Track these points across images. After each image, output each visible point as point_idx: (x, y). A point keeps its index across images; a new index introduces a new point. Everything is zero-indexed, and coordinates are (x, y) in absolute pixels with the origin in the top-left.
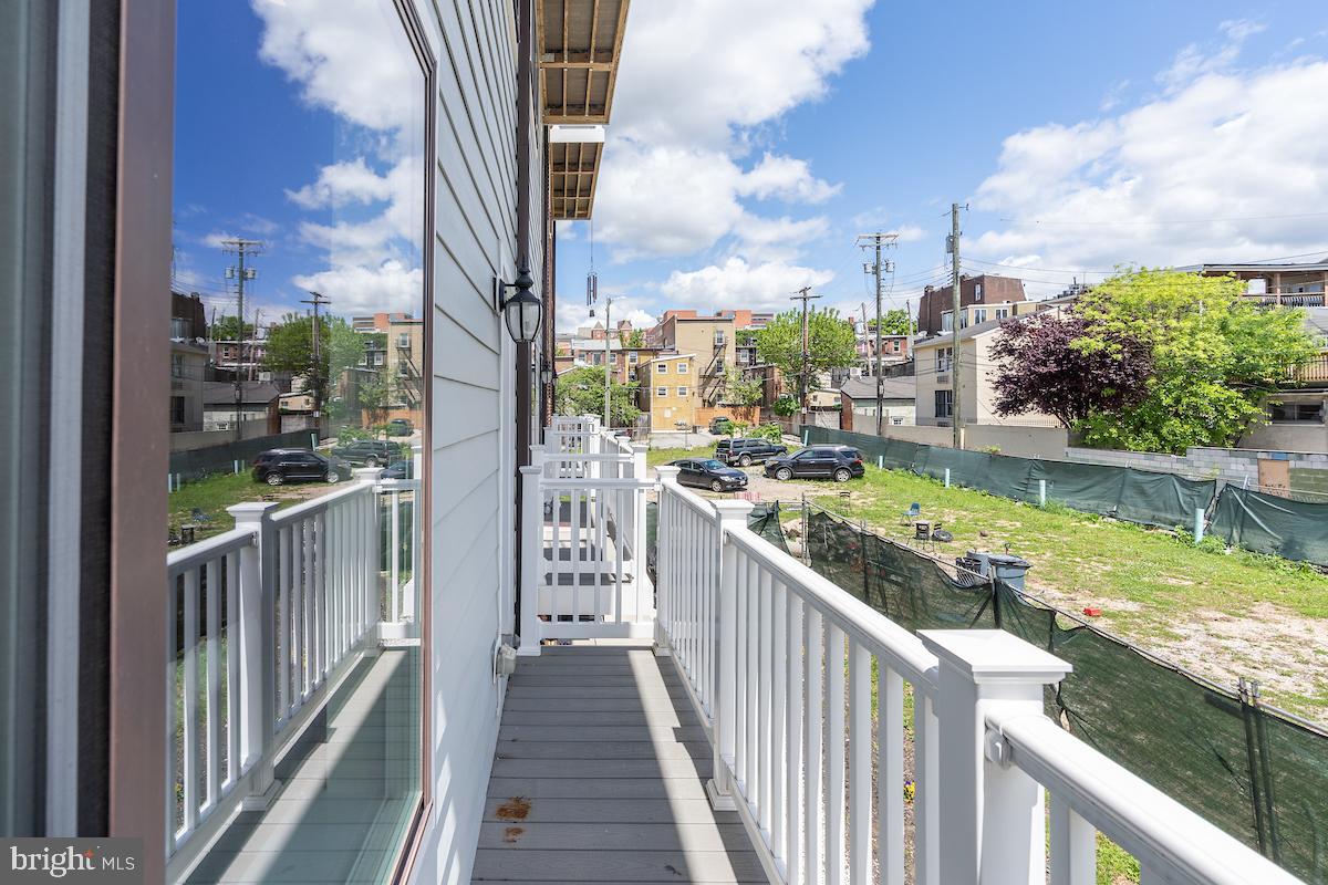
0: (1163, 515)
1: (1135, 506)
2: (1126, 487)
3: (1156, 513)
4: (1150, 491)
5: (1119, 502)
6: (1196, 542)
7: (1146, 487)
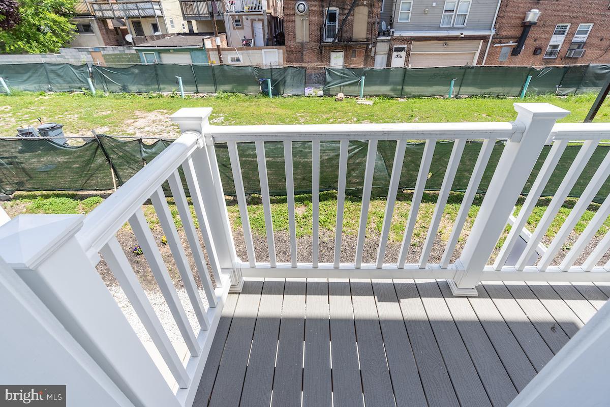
0: (73, 85)
1: (59, 83)
2: (48, 74)
3: (70, 85)
4: (62, 74)
5: (50, 83)
6: (94, 94)
7: (59, 72)
